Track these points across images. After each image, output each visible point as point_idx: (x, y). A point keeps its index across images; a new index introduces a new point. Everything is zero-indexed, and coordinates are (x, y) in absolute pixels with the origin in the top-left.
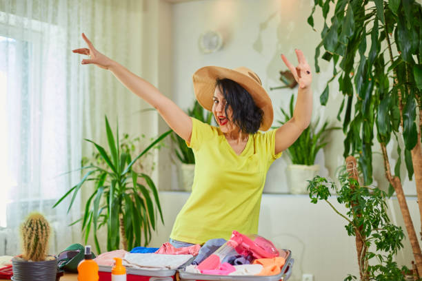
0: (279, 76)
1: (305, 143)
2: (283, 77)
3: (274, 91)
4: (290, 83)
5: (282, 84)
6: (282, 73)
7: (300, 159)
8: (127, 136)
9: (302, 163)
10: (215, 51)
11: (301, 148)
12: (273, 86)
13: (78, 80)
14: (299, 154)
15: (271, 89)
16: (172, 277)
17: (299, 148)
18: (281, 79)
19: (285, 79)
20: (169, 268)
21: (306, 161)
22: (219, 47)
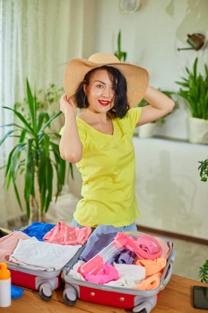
0: (187, 38)
1: (204, 100)
2: (190, 40)
3: (181, 51)
4: (196, 45)
5: (188, 46)
6: (189, 36)
7: (199, 113)
8: (53, 86)
9: (200, 117)
10: (131, 12)
11: (201, 105)
12: (180, 48)
13: (12, 37)
14: (198, 109)
15: (179, 50)
16: (57, 277)
17: (198, 105)
18: (188, 41)
19: (192, 42)
20: (55, 269)
21: (204, 116)
22: (136, 9)
